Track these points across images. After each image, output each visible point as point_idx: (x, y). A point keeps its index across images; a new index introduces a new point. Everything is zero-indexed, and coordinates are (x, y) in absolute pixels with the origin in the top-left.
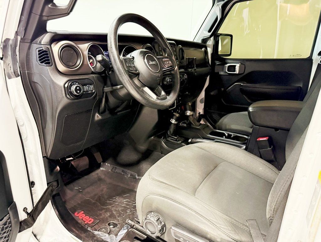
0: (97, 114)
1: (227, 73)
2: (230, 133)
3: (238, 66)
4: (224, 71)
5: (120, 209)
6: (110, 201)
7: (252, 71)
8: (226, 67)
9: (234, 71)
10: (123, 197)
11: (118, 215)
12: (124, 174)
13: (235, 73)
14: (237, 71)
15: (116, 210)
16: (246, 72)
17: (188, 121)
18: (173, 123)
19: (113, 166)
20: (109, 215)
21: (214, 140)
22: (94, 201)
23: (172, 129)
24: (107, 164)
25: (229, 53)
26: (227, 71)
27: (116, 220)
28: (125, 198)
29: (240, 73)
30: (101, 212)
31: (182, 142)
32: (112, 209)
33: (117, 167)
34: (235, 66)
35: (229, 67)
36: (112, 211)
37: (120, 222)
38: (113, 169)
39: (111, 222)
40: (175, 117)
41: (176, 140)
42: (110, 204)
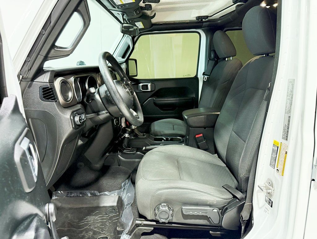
0: (80, 141)
1: (141, 90)
2: (167, 137)
3: (149, 85)
4: (139, 89)
5: (99, 225)
6: (84, 222)
7: (161, 88)
8: (140, 86)
9: (147, 89)
10: (93, 215)
11: (101, 230)
12: (83, 195)
13: (148, 90)
14: (149, 89)
15: (96, 228)
16: (157, 89)
17: (134, 133)
18: (126, 137)
19: (68, 191)
20: (92, 233)
21: (160, 144)
22: (66, 229)
23: (125, 143)
24: (59, 192)
25: (136, 74)
26: (141, 89)
27: (102, 235)
28: (96, 215)
29: (152, 90)
30: (82, 234)
31: (136, 152)
32: (91, 228)
33: (72, 191)
34: (147, 85)
35: (142, 86)
36: (92, 229)
37: (107, 234)
38: (68, 194)
39: (99, 237)
40: (127, 132)
41: (131, 151)
42: (86, 225)
